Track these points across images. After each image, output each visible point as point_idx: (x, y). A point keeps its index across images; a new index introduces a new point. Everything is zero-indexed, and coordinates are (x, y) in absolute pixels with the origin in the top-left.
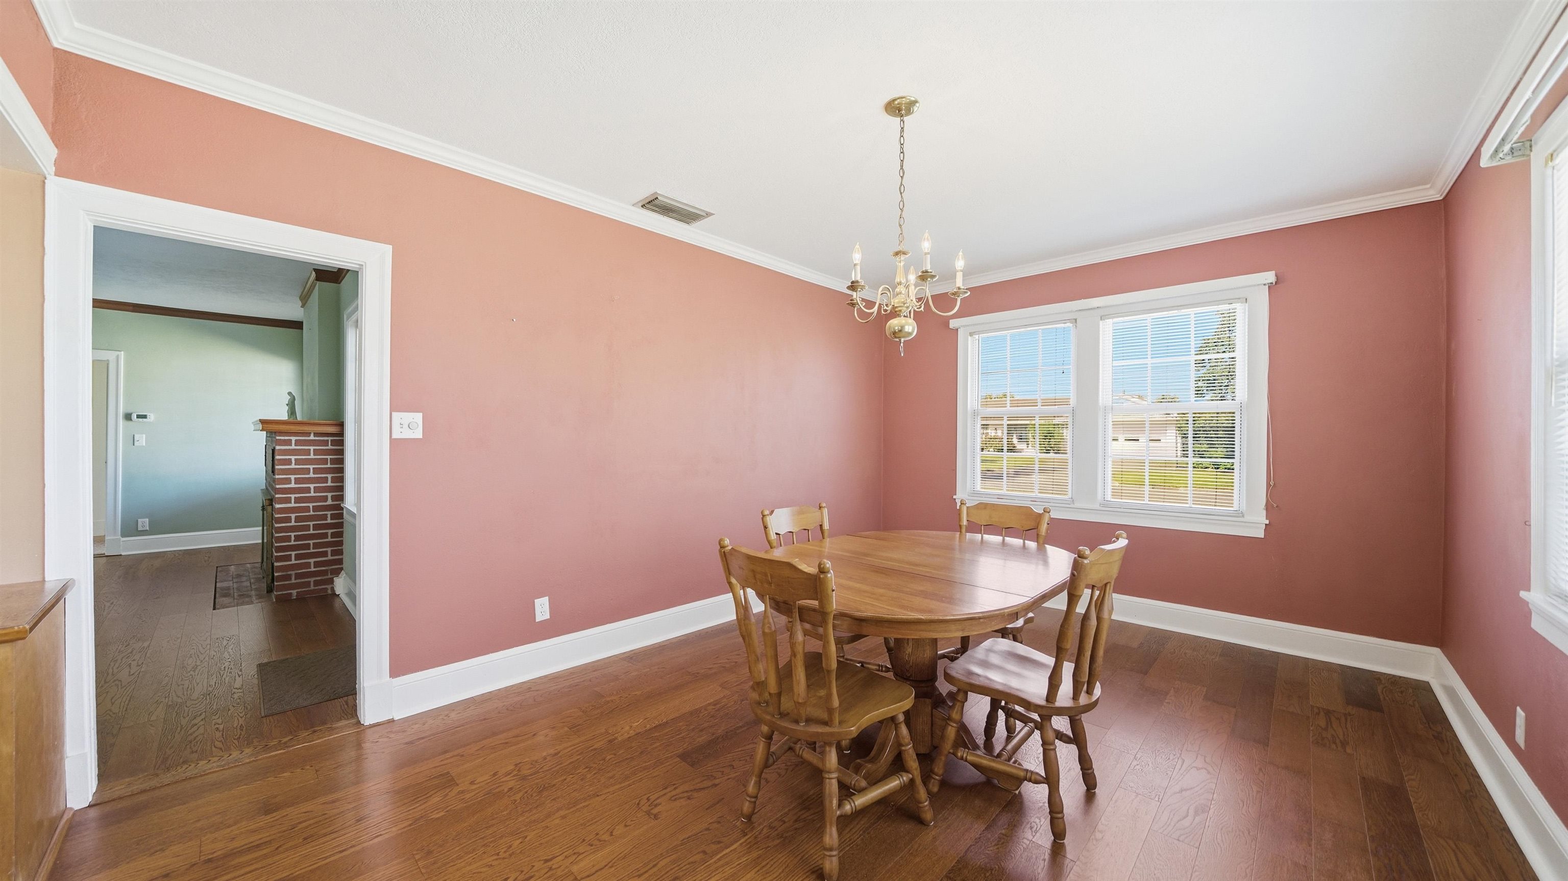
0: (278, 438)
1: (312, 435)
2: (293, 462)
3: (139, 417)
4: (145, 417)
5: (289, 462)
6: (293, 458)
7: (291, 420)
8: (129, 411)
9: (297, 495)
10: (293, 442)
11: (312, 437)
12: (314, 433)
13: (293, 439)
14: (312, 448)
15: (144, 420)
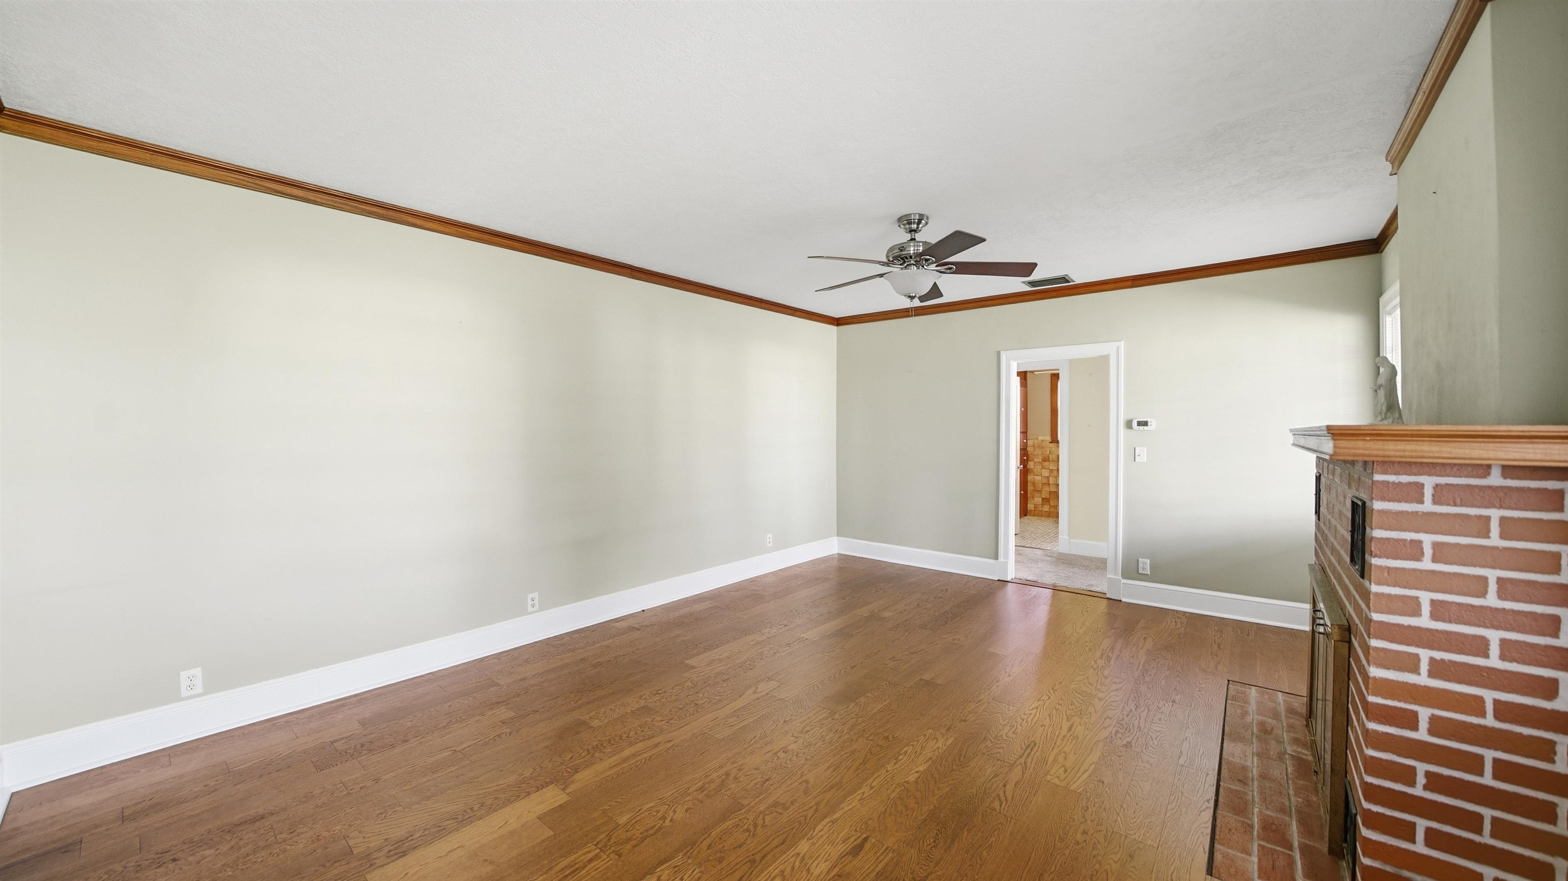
0: (1378, 477)
1: (1496, 472)
2: (1428, 551)
3: (1140, 424)
4: (1145, 424)
5: (1415, 551)
6: (1427, 540)
7: (1386, 425)
8: (1130, 417)
9: (1439, 655)
10: (1428, 493)
11: (1495, 479)
12: (1504, 468)
13: (1429, 482)
14: (1495, 514)
15: (1145, 427)
